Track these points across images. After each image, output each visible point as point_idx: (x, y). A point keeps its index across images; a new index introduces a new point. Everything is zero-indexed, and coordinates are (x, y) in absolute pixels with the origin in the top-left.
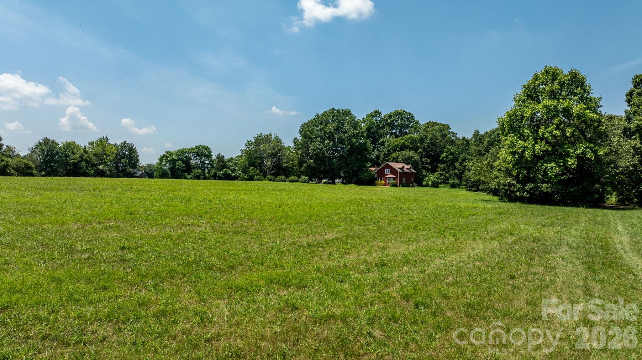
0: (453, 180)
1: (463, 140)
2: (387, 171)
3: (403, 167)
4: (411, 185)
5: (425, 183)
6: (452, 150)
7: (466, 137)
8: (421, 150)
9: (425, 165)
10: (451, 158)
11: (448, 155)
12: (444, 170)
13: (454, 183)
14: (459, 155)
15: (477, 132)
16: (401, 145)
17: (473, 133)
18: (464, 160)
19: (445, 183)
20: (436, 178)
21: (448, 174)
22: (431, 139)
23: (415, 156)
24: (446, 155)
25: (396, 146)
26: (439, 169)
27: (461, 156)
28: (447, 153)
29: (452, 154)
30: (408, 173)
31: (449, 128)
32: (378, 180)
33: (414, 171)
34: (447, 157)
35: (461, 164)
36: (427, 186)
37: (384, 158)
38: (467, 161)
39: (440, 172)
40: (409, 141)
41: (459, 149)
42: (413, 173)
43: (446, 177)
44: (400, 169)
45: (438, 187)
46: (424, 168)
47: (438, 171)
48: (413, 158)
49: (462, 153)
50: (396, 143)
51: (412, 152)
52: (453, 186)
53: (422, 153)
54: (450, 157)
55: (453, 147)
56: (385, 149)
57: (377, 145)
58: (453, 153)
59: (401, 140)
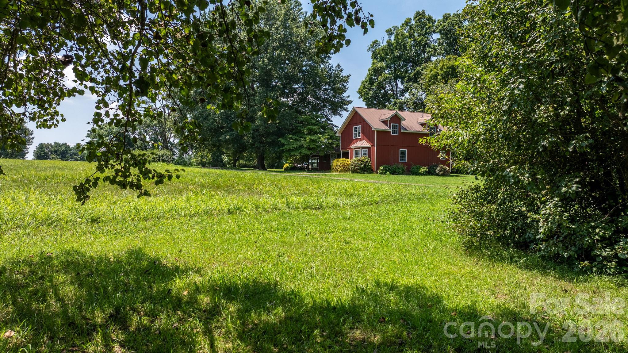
2: (357, 130)
3: (395, 118)
44: (385, 122)
57: (407, 82)
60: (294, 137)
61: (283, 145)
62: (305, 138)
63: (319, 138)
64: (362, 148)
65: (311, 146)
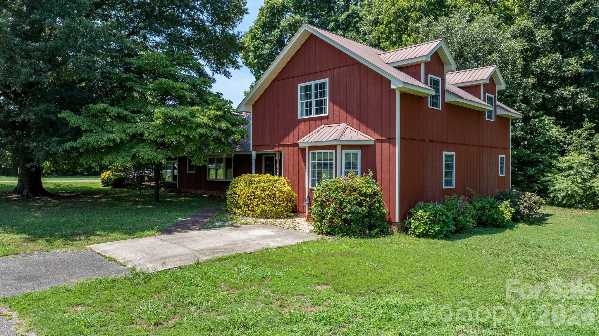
60: (114, 110)
61: (77, 133)
62: (150, 115)
63: (193, 115)
64: (343, 147)
65: (170, 139)
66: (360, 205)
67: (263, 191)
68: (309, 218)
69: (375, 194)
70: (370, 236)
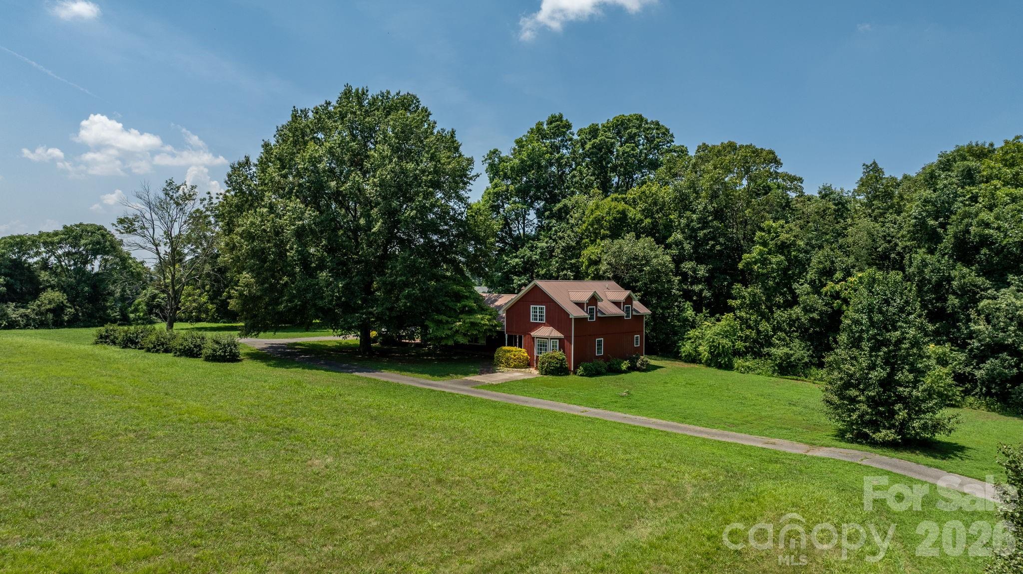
0: (787, 345)
1: (823, 197)
2: (536, 311)
3: (594, 300)
4: (625, 365)
5: (687, 348)
6: (783, 236)
7: (836, 188)
8: (680, 236)
9: (692, 284)
10: (778, 263)
11: (769, 253)
12: (754, 305)
13: (788, 356)
14: (807, 252)
15: (873, 172)
16: (615, 219)
17: (859, 174)
18: (828, 273)
19: (758, 355)
20: (726, 335)
21: (768, 320)
22: (714, 196)
23: (656, 257)
24: (761, 253)
25: (598, 221)
26: (739, 302)
27: (817, 258)
28: (765, 244)
29: (783, 248)
30: (619, 318)
31: (777, 162)
32: (510, 344)
33: (643, 310)
34: (764, 262)
35: (816, 288)
36: (693, 359)
37: (564, 261)
38: (838, 275)
39: (738, 313)
40: (641, 206)
41: (808, 231)
42: (639, 318)
43: (759, 332)
44: (580, 305)
45: (729, 367)
46: (687, 295)
47: (731, 309)
48: (648, 263)
49: (821, 247)
50: (598, 213)
51: (646, 242)
52: (787, 368)
53: (681, 243)
54: (776, 259)
55: (787, 222)
56: (569, 232)
57: (548, 218)
58: (789, 246)
59: (613, 204)
64: (551, 339)
66: (557, 363)
67: (515, 356)
68: (537, 368)
69: (564, 359)
70: (561, 375)
